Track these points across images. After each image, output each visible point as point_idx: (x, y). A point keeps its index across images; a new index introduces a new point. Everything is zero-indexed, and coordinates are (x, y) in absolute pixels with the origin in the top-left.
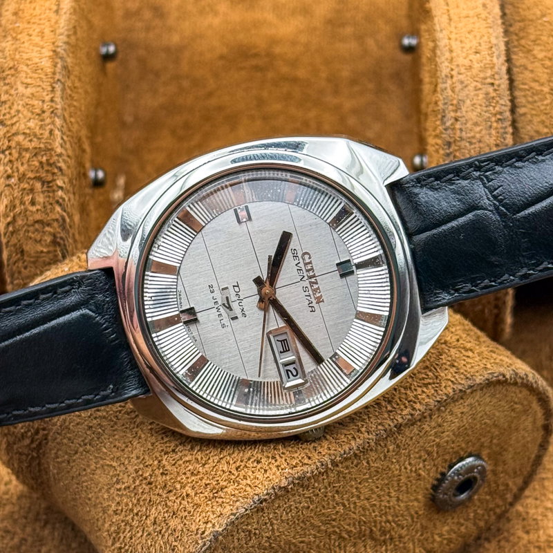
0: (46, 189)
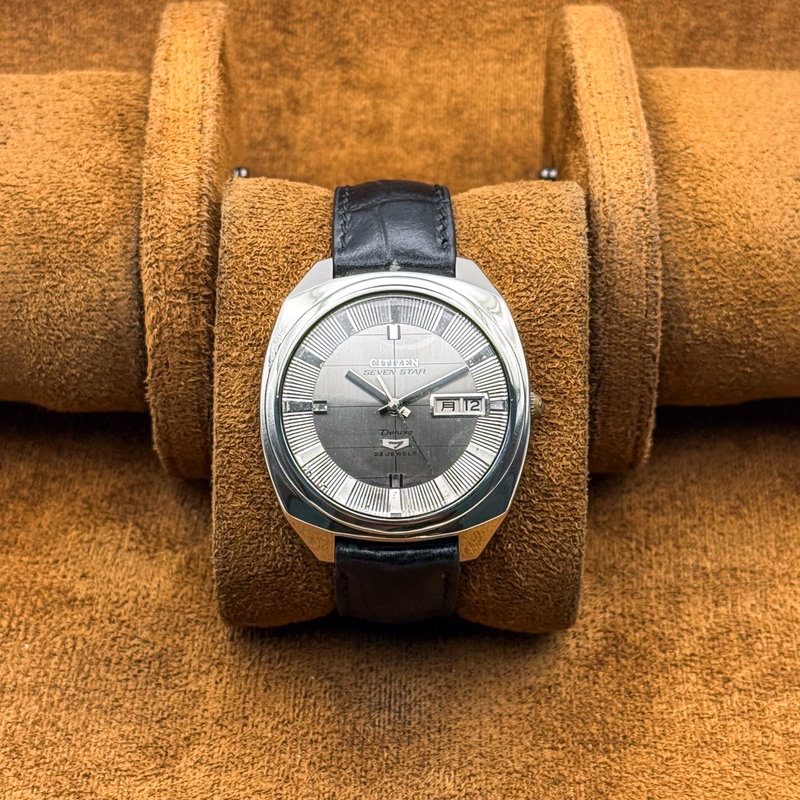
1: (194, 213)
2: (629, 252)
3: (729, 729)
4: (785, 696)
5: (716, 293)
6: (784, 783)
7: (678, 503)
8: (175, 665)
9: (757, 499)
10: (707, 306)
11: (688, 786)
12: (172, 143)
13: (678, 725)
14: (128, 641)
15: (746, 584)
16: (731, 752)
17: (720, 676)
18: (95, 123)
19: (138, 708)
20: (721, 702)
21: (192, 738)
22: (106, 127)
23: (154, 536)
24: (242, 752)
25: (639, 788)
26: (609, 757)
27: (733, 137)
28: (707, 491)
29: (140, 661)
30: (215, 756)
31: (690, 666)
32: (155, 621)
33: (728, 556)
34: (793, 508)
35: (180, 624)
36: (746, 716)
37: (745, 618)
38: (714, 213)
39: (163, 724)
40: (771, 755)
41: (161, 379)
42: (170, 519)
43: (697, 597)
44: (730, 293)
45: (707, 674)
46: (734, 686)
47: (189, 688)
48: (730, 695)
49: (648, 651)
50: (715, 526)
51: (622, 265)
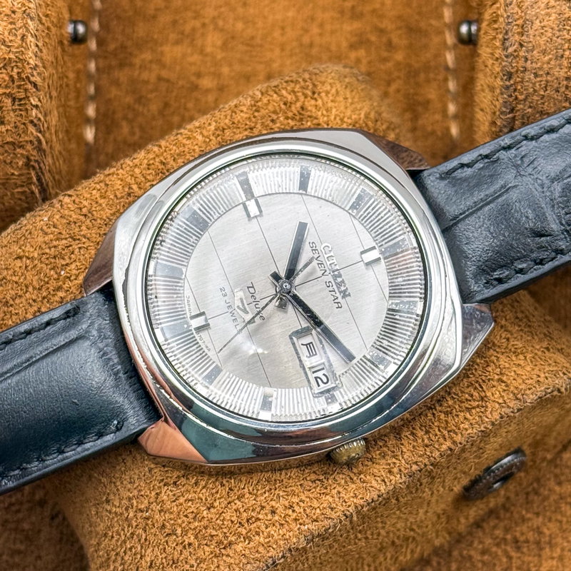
0: (17, 107)
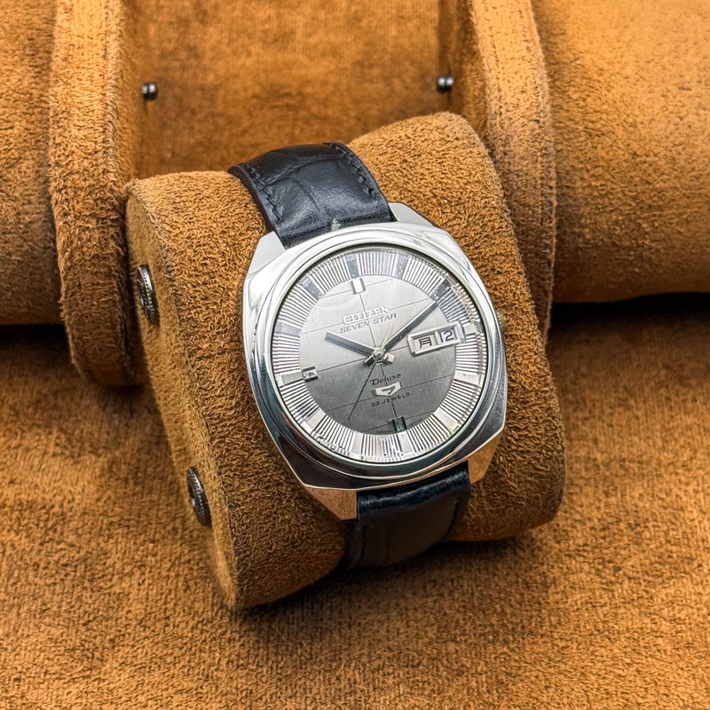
0: (101, 226)
1: (100, 140)
2: (525, 163)
3: (620, 616)
4: (672, 583)
5: (606, 199)
6: (672, 669)
7: (570, 396)
8: (100, 568)
9: (643, 391)
10: (597, 212)
11: (583, 674)
12: (77, 71)
13: (573, 614)
14: (55, 544)
15: (634, 474)
16: (623, 640)
17: (611, 565)
18: (6, 48)
19: (65, 611)
20: (612, 591)
21: (117, 640)
22: (17, 52)
23: (78, 441)
24: (165, 652)
25: (537, 677)
26: (508, 648)
27: (620, 48)
28: (597, 384)
29: (66, 565)
30: (139, 657)
31: (583, 556)
32: (80, 525)
33: (617, 447)
34: (676, 399)
35: (104, 527)
36: (636, 604)
37: (634, 508)
38: (603, 122)
39: (89, 627)
40: (660, 641)
41: (75, 299)
42: (92, 424)
43: (589, 489)
44: (619, 199)
45: (599, 564)
46: (625, 574)
47: (113, 590)
48: (621, 584)
49: (544, 542)
50: (605, 418)
51: (518, 176)
